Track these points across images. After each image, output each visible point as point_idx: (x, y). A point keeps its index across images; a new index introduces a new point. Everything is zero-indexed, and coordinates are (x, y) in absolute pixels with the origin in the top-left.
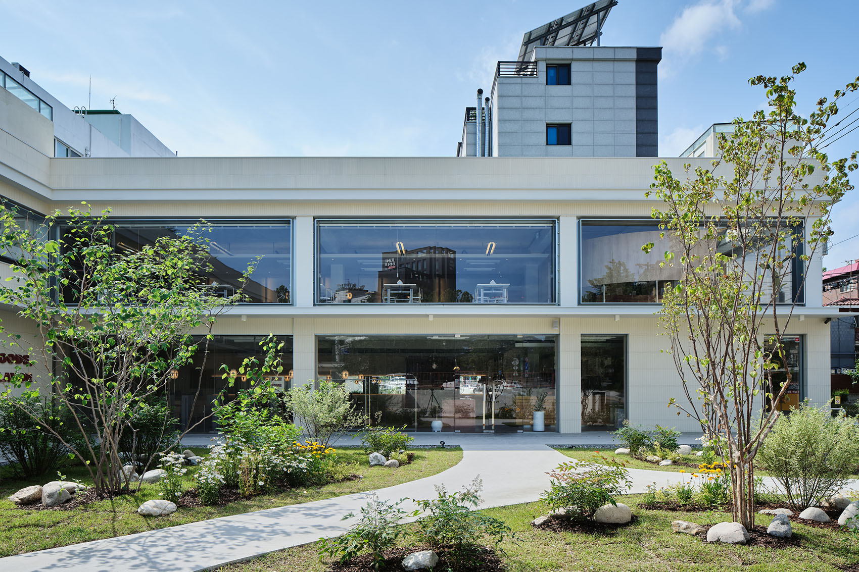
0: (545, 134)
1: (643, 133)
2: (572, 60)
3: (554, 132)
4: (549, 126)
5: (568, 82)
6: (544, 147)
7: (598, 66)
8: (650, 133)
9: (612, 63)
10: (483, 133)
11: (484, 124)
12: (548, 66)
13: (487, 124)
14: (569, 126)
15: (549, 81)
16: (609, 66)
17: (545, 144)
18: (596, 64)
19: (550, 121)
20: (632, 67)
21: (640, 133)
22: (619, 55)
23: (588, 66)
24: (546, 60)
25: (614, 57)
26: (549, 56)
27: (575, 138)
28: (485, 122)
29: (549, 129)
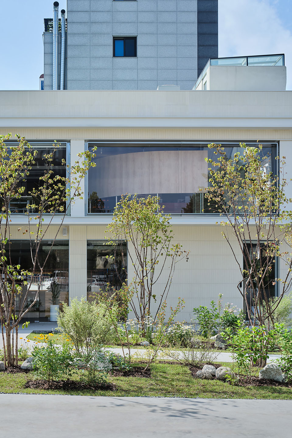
0: (112, 47)
1: (204, 46)
3: (120, 44)
4: (116, 39)
6: (111, 59)
8: (211, 46)
10: (59, 43)
11: (60, 34)
13: (63, 35)
14: (134, 39)
17: (112, 55)
19: (116, 35)
21: (201, 46)
27: (140, 50)
28: (61, 33)
29: (116, 42)
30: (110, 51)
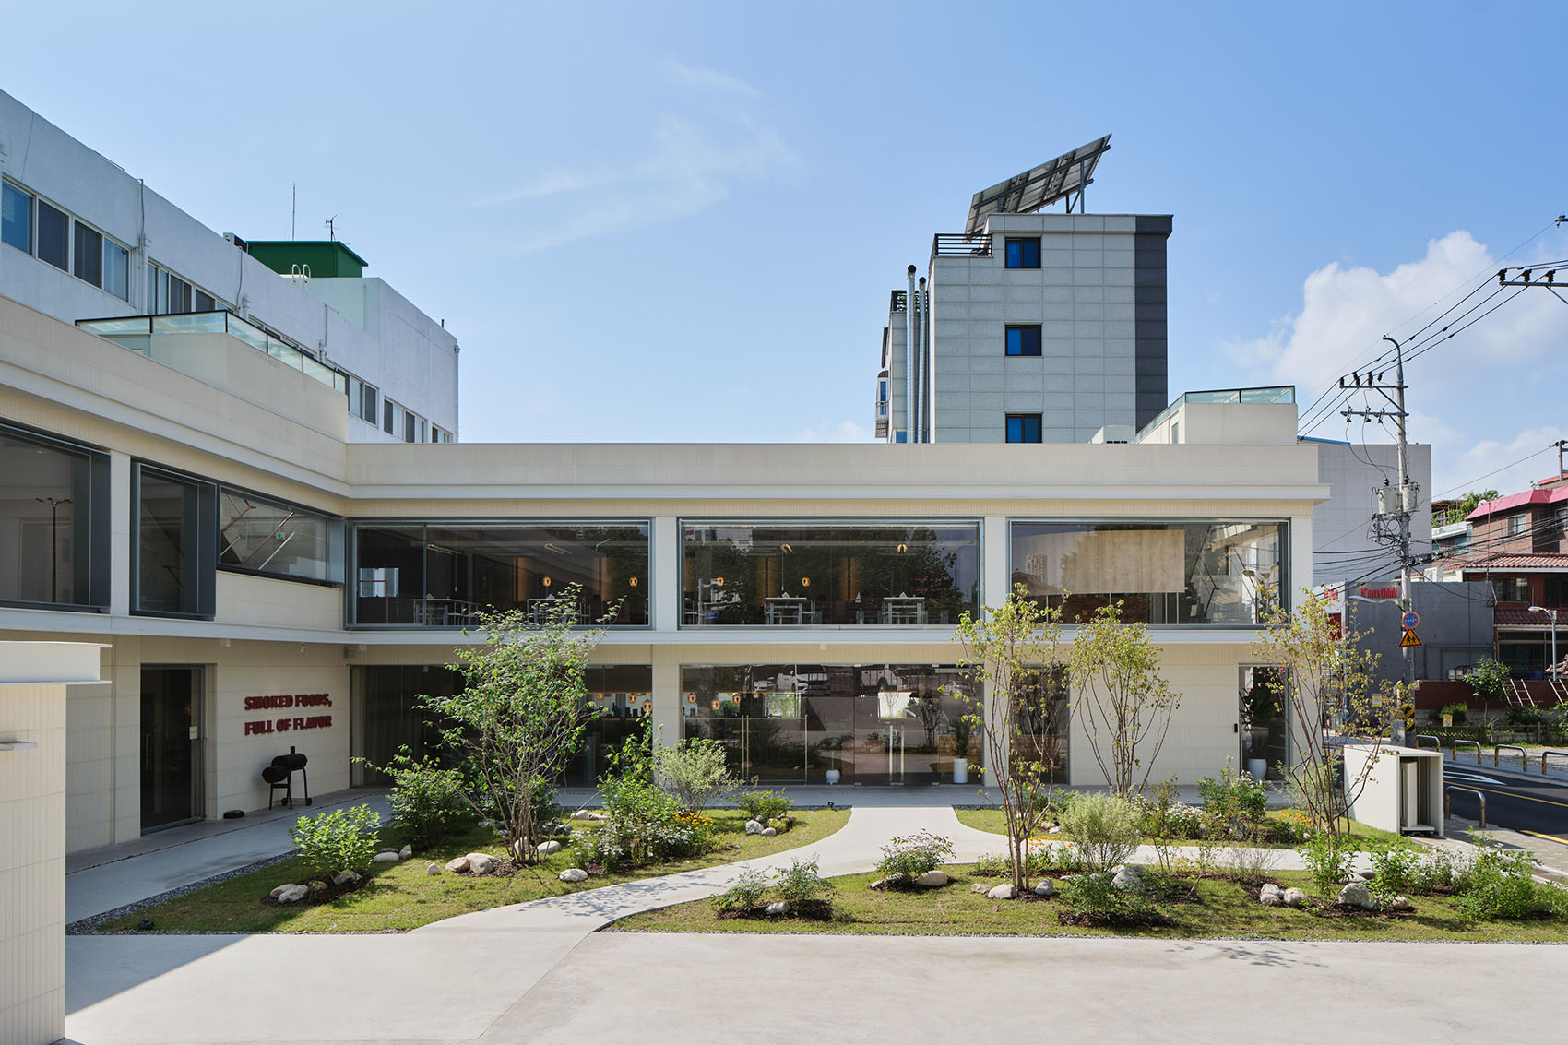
0: (1004, 341)
2: (1043, 233)
3: (1016, 335)
4: (1009, 328)
5: (1037, 264)
6: (1002, 359)
7: (1080, 242)
9: (1101, 236)
10: (917, 329)
11: (917, 315)
12: (1009, 241)
13: (921, 318)
14: (1037, 329)
15: (1009, 262)
16: (1096, 242)
17: (1004, 353)
18: (1077, 239)
19: (1010, 322)
20: (1130, 243)
21: (1141, 339)
22: (1111, 226)
23: (1065, 242)
24: (1004, 232)
25: (1103, 228)
26: (1009, 228)
27: (1046, 346)
28: (919, 313)
29: (1009, 332)
30: (1000, 347)
